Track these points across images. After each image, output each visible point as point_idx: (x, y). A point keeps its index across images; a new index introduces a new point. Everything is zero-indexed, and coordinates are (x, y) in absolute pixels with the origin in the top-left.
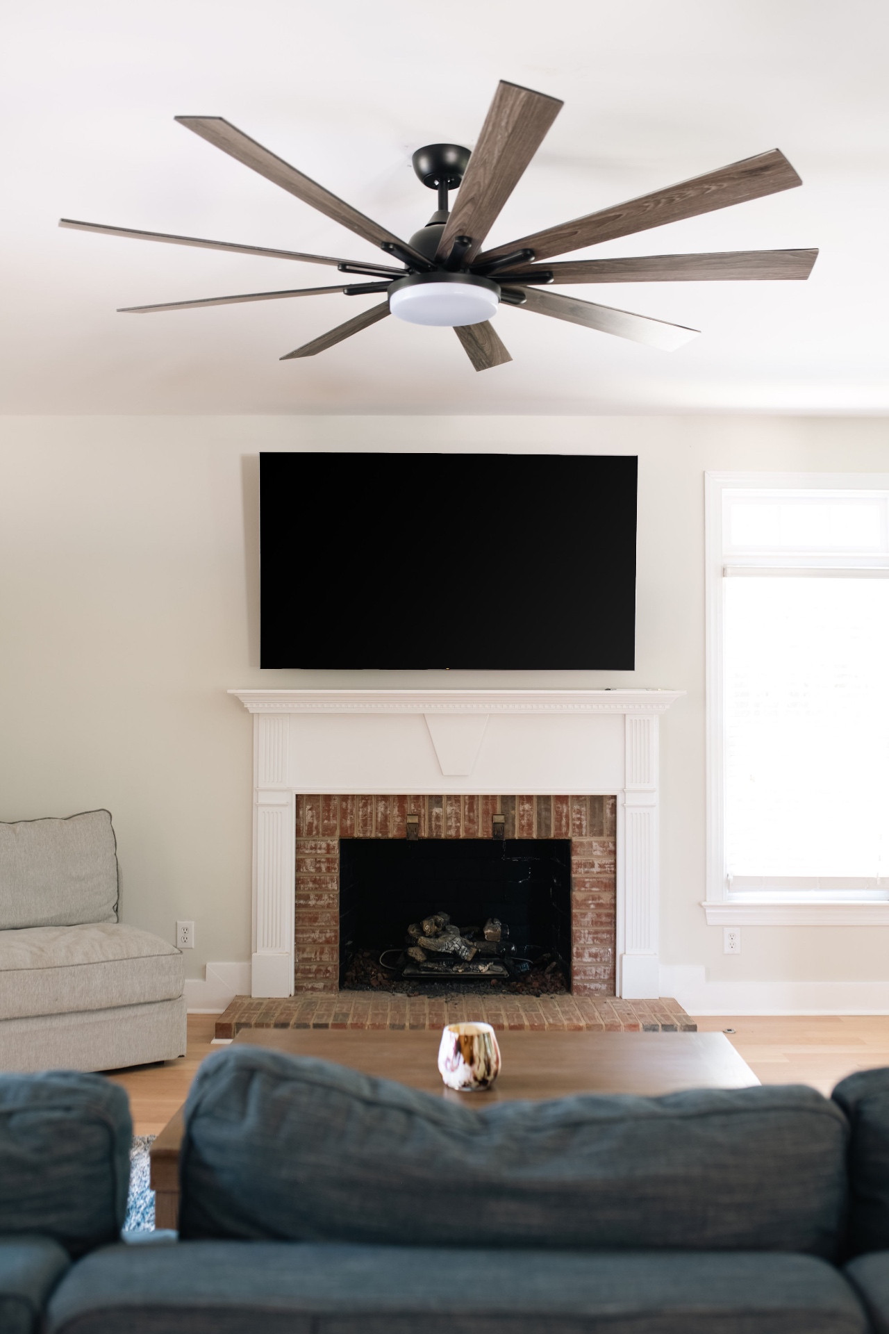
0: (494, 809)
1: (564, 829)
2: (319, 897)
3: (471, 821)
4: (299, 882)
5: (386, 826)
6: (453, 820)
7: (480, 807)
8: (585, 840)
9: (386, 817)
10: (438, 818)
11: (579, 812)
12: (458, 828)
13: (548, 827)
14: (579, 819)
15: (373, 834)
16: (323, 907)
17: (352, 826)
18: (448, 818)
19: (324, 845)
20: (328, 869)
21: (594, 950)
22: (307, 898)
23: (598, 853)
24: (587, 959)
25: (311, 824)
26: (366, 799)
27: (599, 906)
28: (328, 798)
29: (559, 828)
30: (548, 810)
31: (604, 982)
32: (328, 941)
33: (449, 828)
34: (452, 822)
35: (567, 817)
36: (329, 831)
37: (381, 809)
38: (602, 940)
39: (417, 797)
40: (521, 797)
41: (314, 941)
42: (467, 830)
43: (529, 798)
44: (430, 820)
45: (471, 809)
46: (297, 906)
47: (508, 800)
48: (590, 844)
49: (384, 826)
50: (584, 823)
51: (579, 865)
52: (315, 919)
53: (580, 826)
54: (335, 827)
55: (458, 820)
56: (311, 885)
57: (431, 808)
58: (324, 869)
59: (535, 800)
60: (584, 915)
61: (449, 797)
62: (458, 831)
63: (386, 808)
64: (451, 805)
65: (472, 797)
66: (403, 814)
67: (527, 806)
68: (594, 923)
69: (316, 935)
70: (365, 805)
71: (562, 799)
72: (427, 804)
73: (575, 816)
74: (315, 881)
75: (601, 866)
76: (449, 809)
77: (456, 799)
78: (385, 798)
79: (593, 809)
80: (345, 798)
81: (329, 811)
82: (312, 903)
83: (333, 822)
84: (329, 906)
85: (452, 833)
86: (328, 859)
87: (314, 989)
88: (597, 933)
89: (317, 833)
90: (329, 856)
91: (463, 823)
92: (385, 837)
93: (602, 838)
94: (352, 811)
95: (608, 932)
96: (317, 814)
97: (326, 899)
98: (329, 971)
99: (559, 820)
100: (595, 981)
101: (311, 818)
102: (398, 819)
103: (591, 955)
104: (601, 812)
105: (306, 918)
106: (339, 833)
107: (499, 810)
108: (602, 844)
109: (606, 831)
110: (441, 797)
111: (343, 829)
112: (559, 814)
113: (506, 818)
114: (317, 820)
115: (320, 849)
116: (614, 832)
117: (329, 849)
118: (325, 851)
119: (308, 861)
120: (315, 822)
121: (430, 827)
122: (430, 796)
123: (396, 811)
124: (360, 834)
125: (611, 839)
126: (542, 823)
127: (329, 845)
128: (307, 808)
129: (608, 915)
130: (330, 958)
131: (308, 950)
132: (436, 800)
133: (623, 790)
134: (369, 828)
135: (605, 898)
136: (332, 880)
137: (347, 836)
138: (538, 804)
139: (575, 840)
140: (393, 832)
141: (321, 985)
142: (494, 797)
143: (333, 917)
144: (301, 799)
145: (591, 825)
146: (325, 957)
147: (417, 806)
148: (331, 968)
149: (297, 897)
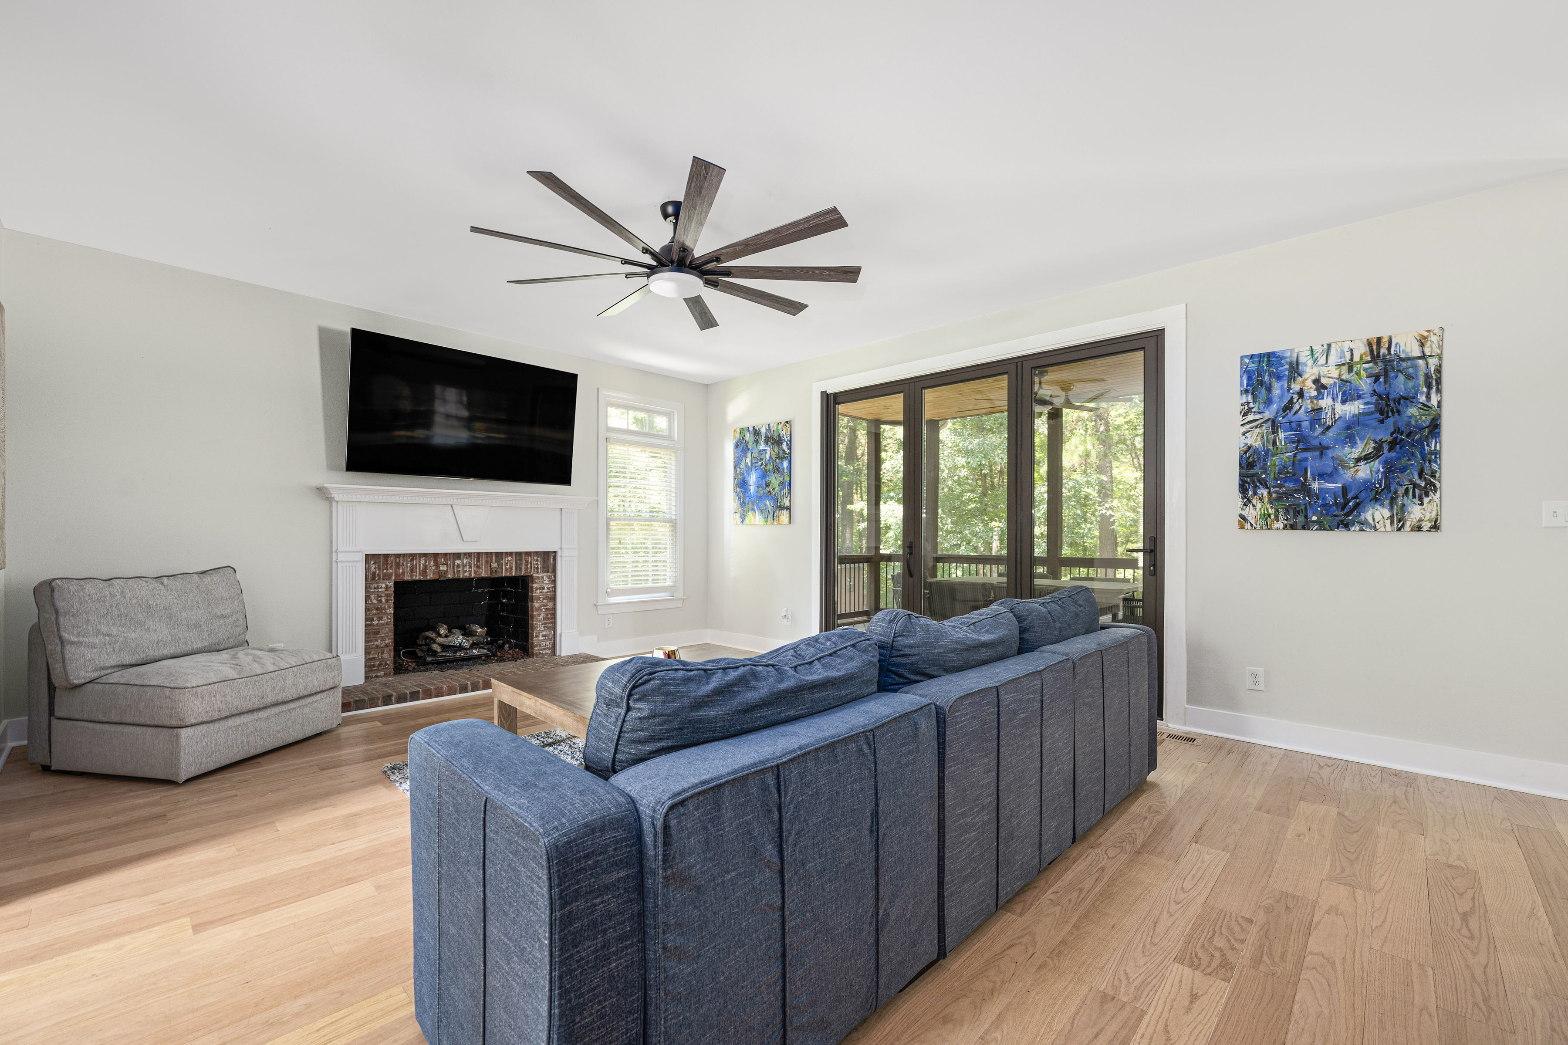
0: (491, 560)
1: (529, 570)
2: (381, 619)
3: (478, 567)
4: (367, 609)
5: (426, 572)
7: (483, 559)
8: (540, 575)
9: (425, 567)
10: (458, 566)
11: (537, 560)
12: (471, 571)
13: (521, 569)
14: (537, 564)
15: (417, 577)
16: (383, 624)
17: (403, 573)
18: (464, 566)
19: (384, 586)
20: (387, 601)
21: (544, 633)
22: (372, 620)
23: (546, 582)
24: (541, 638)
25: (374, 573)
26: (413, 556)
27: (547, 609)
28: (386, 556)
29: (526, 569)
30: (521, 560)
31: (549, 649)
32: (387, 646)
33: (465, 571)
34: (467, 568)
35: (531, 563)
36: (387, 577)
37: (422, 562)
38: (548, 627)
39: (445, 554)
40: (506, 553)
41: (377, 646)
42: (476, 572)
43: (510, 554)
44: (454, 567)
45: (478, 561)
46: (366, 625)
47: (499, 555)
48: (543, 577)
49: (424, 571)
50: (540, 566)
51: (537, 589)
52: (378, 633)
53: (537, 568)
54: (391, 574)
55: (470, 567)
56: (374, 611)
57: (454, 560)
58: (384, 601)
59: (514, 554)
60: (539, 615)
61: (465, 554)
62: (470, 574)
63: (426, 561)
64: (466, 558)
65: (479, 554)
66: (437, 565)
67: (510, 558)
68: (545, 619)
69: (378, 643)
70: (412, 560)
71: (528, 554)
72: (452, 558)
73: (535, 562)
74: (377, 609)
75: (548, 589)
76: (465, 561)
77: (469, 555)
78: (425, 555)
79: (544, 558)
80: (398, 556)
81: (387, 565)
82: (375, 622)
83: (390, 571)
84: (387, 623)
85: (467, 574)
86: (386, 594)
87: (377, 677)
88: (546, 624)
89: (379, 578)
90: (387, 592)
91: (473, 569)
92: (425, 579)
93: (548, 574)
94: (403, 564)
95: (551, 623)
96: (379, 566)
97: (385, 620)
98: (386, 664)
99: (527, 565)
100: (545, 649)
101: (375, 568)
102: (434, 568)
103: (543, 636)
104: (548, 560)
105: (371, 632)
106: (393, 578)
107: (494, 561)
108: (549, 577)
109: (551, 570)
110: (460, 553)
111: (396, 575)
112: (527, 562)
113: (498, 565)
114: (379, 569)
115: (381, 588)
116: (554, 571)
117: (387, 588)
118: (383, 590)
119: (373, 596)
120: (377, 572)
121: (454, 572)
122: (454, 554)
123: (432, 563)
124: (407, 577)
125: (553, 574)
126: (518, 567)
127: (387, 586)
128: (372, 562)
129: (551, 614)
130: (388, 656)
131: (373, 652)
132: (458, 556)
133: (561, 549)
134: (415, 574)
135: (550, 605)
136: (390, 607)
137: (399, 580)
138: (516, 556)
139: (534, 575)
140: (430, 576)
141: (382, 673)
142: (491, 553)
143: (390, 631)
144: (368, 557)
145: (543, 567)
146: (385, 656)
147: (446, 560)
148: (388, 662)
149: (366, 620)
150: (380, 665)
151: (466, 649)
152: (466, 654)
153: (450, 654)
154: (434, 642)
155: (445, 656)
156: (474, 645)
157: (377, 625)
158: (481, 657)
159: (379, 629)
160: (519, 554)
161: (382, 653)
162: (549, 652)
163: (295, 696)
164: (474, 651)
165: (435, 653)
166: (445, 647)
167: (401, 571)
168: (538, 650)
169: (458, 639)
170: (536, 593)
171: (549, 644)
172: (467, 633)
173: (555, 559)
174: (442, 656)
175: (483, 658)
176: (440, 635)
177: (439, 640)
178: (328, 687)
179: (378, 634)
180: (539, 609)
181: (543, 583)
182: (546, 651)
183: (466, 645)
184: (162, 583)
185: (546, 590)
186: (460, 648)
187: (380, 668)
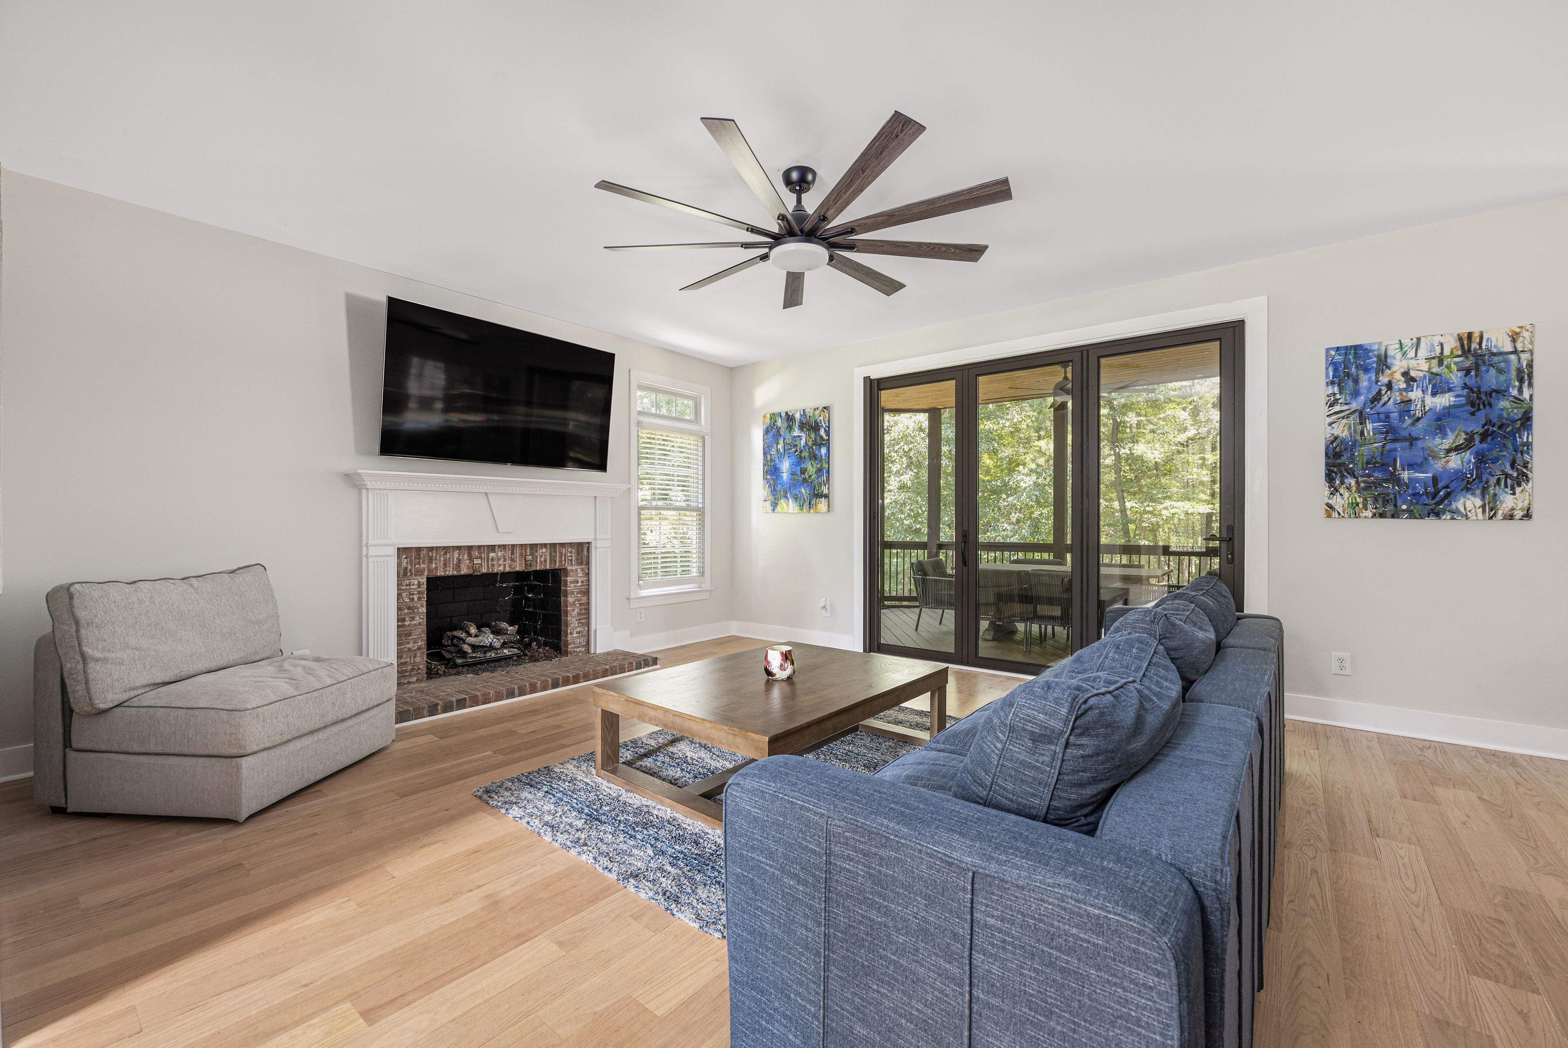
0: (526, 552)
1: (563, 563)
2: (413, 619)
3: (512, 560)
4: (399, 609)
5: (460, 566)
6: (502, 560)
7: (518, 551)
8: (574, 568)
9: (459, 561)
10: (493, 559)
11: (571, 552)
12: (505, 565)
13: (555, 562)
14: (571, 556)
15: (450, 572)
16: (415, 625)
17: (436, 568)
18: (499, 559)
19: (416, 582)
20: (419, 599)
21: (578, 630)
22: (404, 620)
23: (580, 575)
24: (575, 635)
25: (406, 568)
26: (446, 549)
27: (581, 604)
28: (419, 549)
29: (561, 562)
30: (555, 552)
31: (583, 646)
32: (419, 648)
33: (500, 565)
34: (501, 562)
35: (565, 555)
36: (420, 572)
37: (456, 555)
38: (582, 624)
39: (480, 547)
40: (541, 544)
41: (409, 649)
42: (510, 566)
43: (544, 545)
44: (488, 561)
45: (513, 553)
46: (398, 626)
47: (534, 547)
48: (576, 570)
49: (458, 566)
50: (573, 558)
51: (571, 582)
52: (410, 634)
53: (571, 560)
54: (424, 569)
55: (505, 560)
56: (406, 611)
57: (488, 553)
58: (416, 599)
59: (548, 546)
60: (573, 610)
61: (499, 546)
62: (505, 567)
63: (459, 555)
64: (501, 551)
65: (513, 546)
66: (471, 558)
67: (544, 550)
68: (579, 614)
69: (410, 646)
70: (445, 553)
71: (563, 545)
72: (486, 551)
73: (569, 554)
74: (409, 608)
75: (582, 582)
76: (500, 554)
77: (503, 547)
78: (459, 548)
79: (578, 550)
80: (431, 549)
81: (419, 559)
82: (407, 623)
83: (422, 566)
84: (420, 624)
85: (501, 568)
86: (419, 592)
87: (409, 683)
88: (580, 620)
89: (411, 574)
90: (419, 589)
91: (508, 562)
92: (458, 574)
93: (583, 567)
94: (436, 558)
95: (585, 618)
96: (411, 561)
97: (417, 620)
98: (419, 669)
99: (561, 557)
100: (579, 647)
101: (407, 563)
102: (467, 562)
103: (577, 633)
104: (582, 550)
105: (403, 634)
106: (426, 573)
107: (528, 553)
108: (582, 570)
109: (584, 563)
110: (494, 546)
111: (429, 570)
112: (561, 554)
113: (533, 558)
114: (411, 564)
115: (413, 585)
116: (588, 563)
117: (419, 585)
118: (416, 587)
119: (404, 595)
120: (409, 567)
121: (488, 566)
122: (488, 546)
123: (466, 557)
124: (440, 573)
125: (587, 566)
126: (553, 560)
127: (419, 582)
128: (404, 557)
129: (585, 609)
130: (421, 659)
131: (404, 656)
132: (492, 548)
133: (595, 539)
134: (448, 568)
135: (584, 599)
136: (422, 606)
137: (432, 575)
138: (550, 548)
139: (568, 568)
140: (464, 571)
141: (414, 679)
142: (526, 545)
143: (423, 631)
144: (401, 551)
145: (577, 559)
146: (418, 660)
147: (480, 553)
148: (421, 667)
149: (398, 620)
150: (412, 670)
151: (496, 649)
152: (496, 654)
153: (479, 655)
154: (464, 642)
155: (475, 657)
156: (504, 645)
157: (409, 625)
158: (512, 658)
159: (411, 630)
160: (553, 546)
161: (415, 657)
162: (583, 649)
163: (354, 712)
164: (505, 651)
165: (464, 654)
166: (474, 647)
167: (434, 566)
168: (573, 648)
169: (488, 638)
170: (571, 587)
171: (583, 641)
172: (497, 632)
173: (588, 548)
174: (472, 658)
175: (515, 658)
176: (470, 635)
177: (470, 640)
178: (385, 699)
179: (410, 636)
180: (573, 604)
181: (577, 576)
182: (581, 649)
183: (497, 644)
184: (191, 585)
185: (580, 584)
186: (491, 648)
187: (412, 673)
